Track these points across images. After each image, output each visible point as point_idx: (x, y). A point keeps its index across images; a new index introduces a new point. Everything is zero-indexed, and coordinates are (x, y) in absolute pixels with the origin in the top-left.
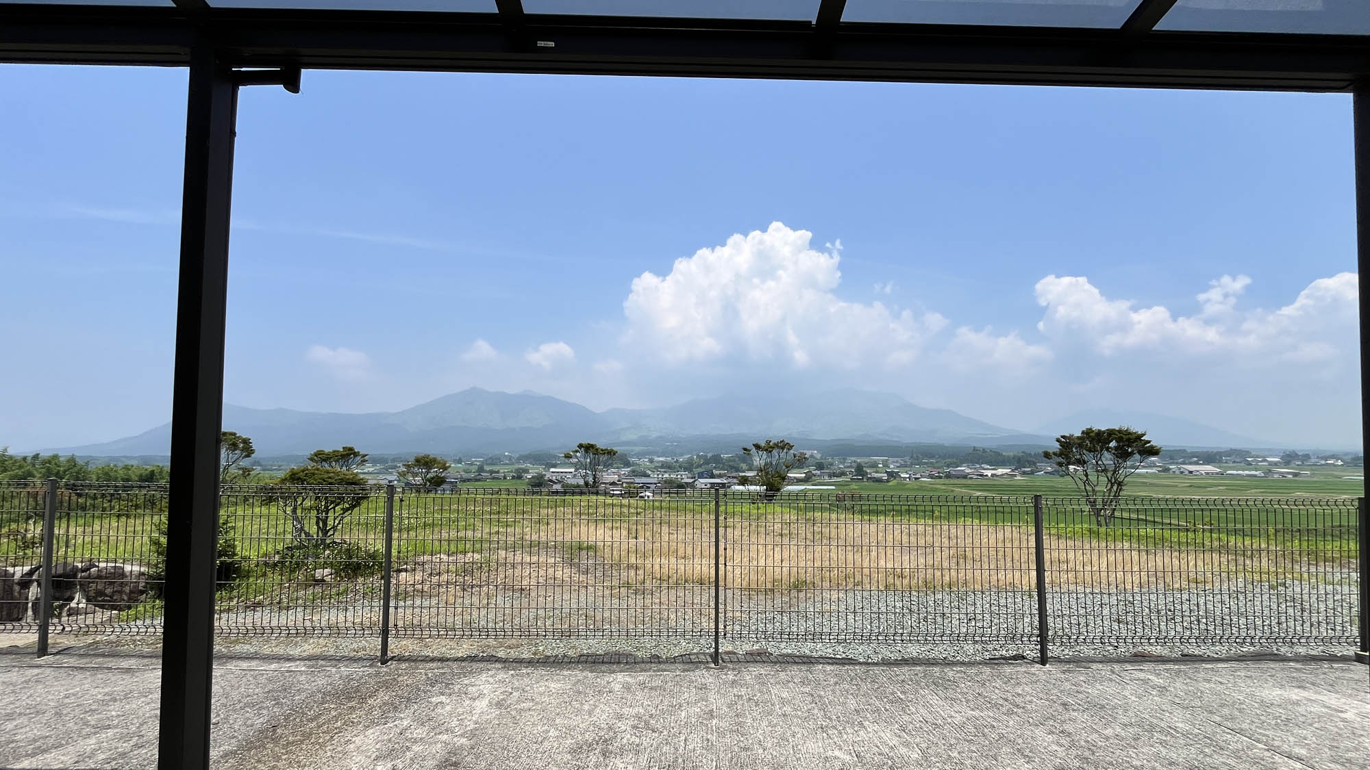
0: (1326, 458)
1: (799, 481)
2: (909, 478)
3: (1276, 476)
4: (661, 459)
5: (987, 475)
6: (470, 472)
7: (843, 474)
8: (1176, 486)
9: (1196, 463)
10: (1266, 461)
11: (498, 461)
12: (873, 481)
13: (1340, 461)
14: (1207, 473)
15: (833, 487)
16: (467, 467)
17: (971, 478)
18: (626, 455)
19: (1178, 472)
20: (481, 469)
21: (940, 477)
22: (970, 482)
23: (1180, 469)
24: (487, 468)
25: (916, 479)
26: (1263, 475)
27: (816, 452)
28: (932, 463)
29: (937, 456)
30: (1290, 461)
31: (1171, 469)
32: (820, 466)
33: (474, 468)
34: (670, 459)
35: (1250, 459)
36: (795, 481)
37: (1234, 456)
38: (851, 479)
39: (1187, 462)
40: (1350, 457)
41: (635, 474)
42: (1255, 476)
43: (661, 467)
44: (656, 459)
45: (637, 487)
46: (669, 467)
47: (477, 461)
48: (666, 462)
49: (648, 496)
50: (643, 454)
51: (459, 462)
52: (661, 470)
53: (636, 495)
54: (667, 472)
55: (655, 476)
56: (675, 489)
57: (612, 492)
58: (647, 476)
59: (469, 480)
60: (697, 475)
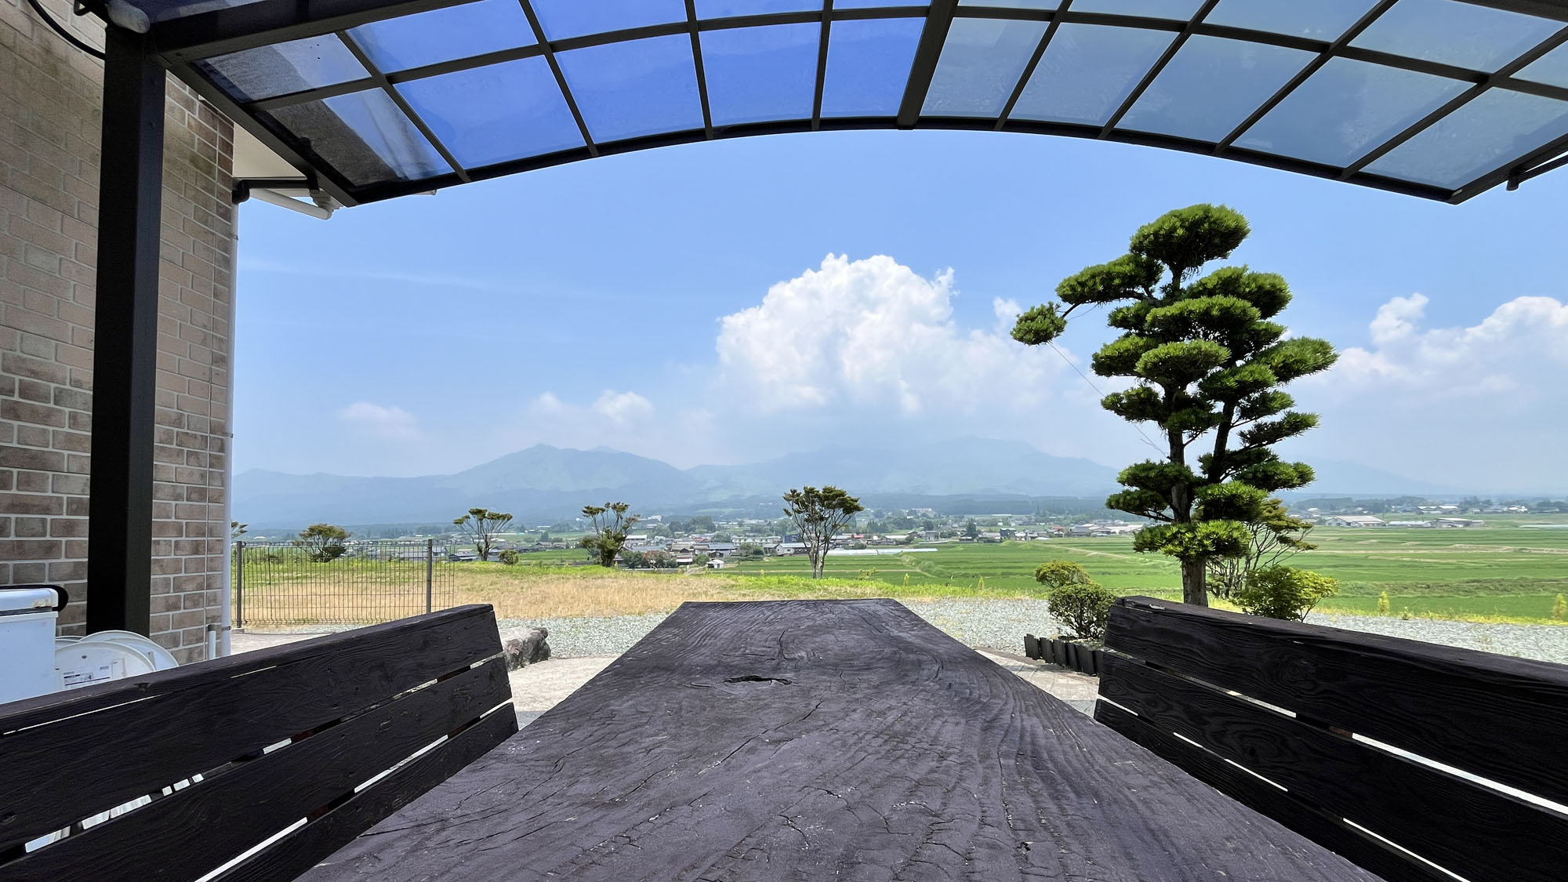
0: (1509, 505)
1: (899, 543)
2: (1025, 538)
3: (1444, 526)
4: (753, 522)
5: (1114, 533)
6: (533, 541)
7: (952, 534)
8: (1325, 540)
9: (1360, 514)
10: (1438, 508)
11: (564, 528)
12: (985, 542)
13: (1523, 507)
14: (1367, 525)
15: (935, 550)
16: (531, 535)
17: (1095, 536)
18: (710, 518)
19: (1334, 525)
20: (545, 538)
21: (1060, 536)
22: (1092, 540)
23: (1336, 520)
24: (552, 536)
25: (1032, 538)
26: (1429, 525)
27: (930, 510)
28: (1059, 520)
29: (1067, 512)
30: (1467, 509)
31: (1326, 521)
32: (929, 526)
33: (537, 537)
34: (763, 521)
35: (1422, 508)
36: (895, 543)
37: (1405, 505)
38: (960, 540)
39: (1349, 512)
40: (1536, 503)
41: (718, 539)
42: (1420, 526)
43: (747, 531)
44: (747, 521)
45: (710, 555)
46: (757, 531)
47: (542, 529)
48: (756, 525)
49: (718, 565)
50: (733, 517)
51: (522, 529)
52: (747, 534)
53: (705, 564)
54: (754, 536)
55: (737, 541)
56: (751, 556)
57: (678, 560)
58: (728, 541)
59: (525, 550)
60: (784, 540)
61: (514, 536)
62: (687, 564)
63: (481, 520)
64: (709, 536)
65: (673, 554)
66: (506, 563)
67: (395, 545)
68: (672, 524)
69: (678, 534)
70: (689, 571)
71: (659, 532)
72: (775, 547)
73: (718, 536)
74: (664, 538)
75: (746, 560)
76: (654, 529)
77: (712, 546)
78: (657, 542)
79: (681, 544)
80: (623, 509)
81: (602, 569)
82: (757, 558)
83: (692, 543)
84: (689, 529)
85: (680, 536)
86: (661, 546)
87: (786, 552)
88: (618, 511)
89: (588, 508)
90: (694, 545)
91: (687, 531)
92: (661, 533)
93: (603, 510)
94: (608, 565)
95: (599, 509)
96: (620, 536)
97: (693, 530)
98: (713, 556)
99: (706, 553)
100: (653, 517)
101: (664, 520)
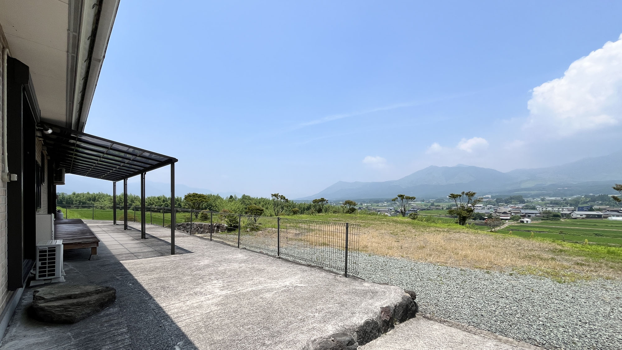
4: (552, 198)
6: (428, 206)
11: (442, 200)
16: (427, 203)
18: (522, 197)
20: (432, 205)
24: (436, 204)
33: (429, 204)
34: (560, 198)
41: (527, 208)
43: (548, 204)
44: (548, 198)
45: (521, 216)
46: (555, 203)
47: (432, 201)
48: (555, 200)
49: (527, 221)
50: (538, 196)
51: (423, 201)
52: (547, 205)
53: (518, 220)
54: (553, 207)
55: (540, 209)
56: (551, 218)
57: (500, 218)
58: (534, 208)
59: (424, 209)
60: (577, 209)
61: (420, 203)
62: (507, 219)
63: (402, 199)
64: (520, 206)
65: (498, 214)
66: (412, 218)
67: (377, 206)
68: (497, 199)
69: (501, 204)
70: (508, 223)
71: (490, 203)
72: (570, 213)
73: (526, 206)
74: (493, 206)
75: (547, 220)
76: (486, 202)
77: (523, 211)
78: (488, 208)
79: (503, 209)
80: (473, 195)
81: (459, 226)
82: (556, 219)
83: (510, 209)
84: (508, 202)
85: (503, 205)
86: (491, 210)
87: (579, 216)
88: (469, 196)
89: (452, 195)
90: (511, 210)
91: (506, 203)
92: (490, 204)
93: (460, 196)
94: (463, 224)
95: (458, 195)
96: (470, 209)
97: (511, 203)
98: (524, 216)
99: (519, 215)
100: (487, 196)
101: (492, 197)
